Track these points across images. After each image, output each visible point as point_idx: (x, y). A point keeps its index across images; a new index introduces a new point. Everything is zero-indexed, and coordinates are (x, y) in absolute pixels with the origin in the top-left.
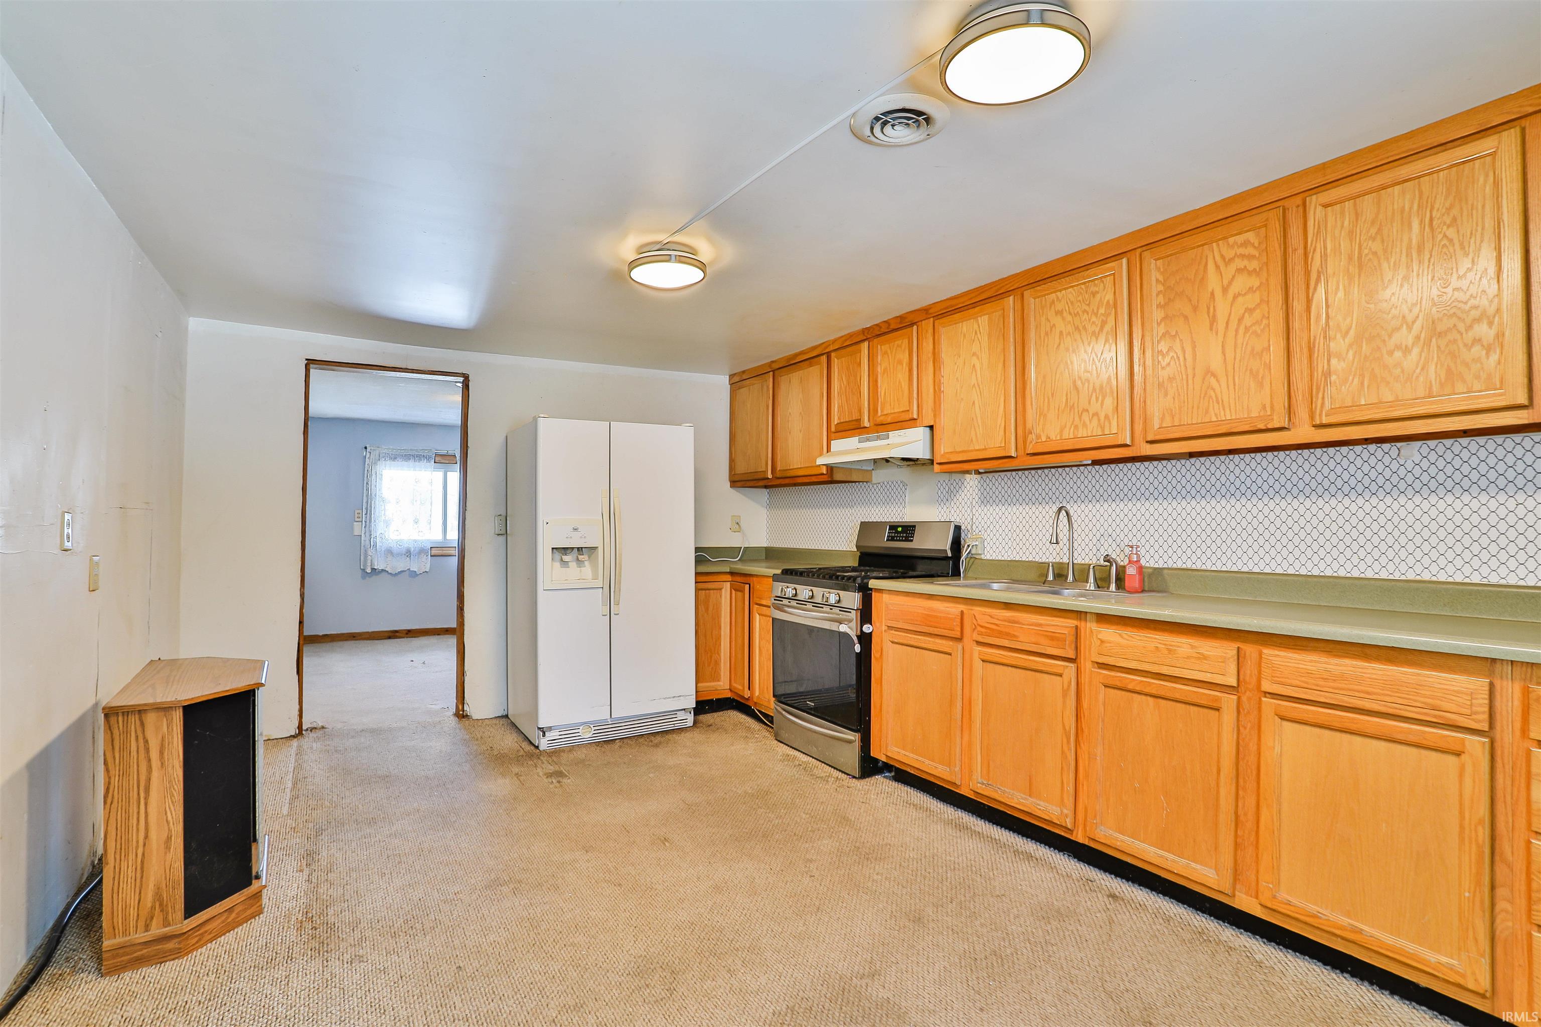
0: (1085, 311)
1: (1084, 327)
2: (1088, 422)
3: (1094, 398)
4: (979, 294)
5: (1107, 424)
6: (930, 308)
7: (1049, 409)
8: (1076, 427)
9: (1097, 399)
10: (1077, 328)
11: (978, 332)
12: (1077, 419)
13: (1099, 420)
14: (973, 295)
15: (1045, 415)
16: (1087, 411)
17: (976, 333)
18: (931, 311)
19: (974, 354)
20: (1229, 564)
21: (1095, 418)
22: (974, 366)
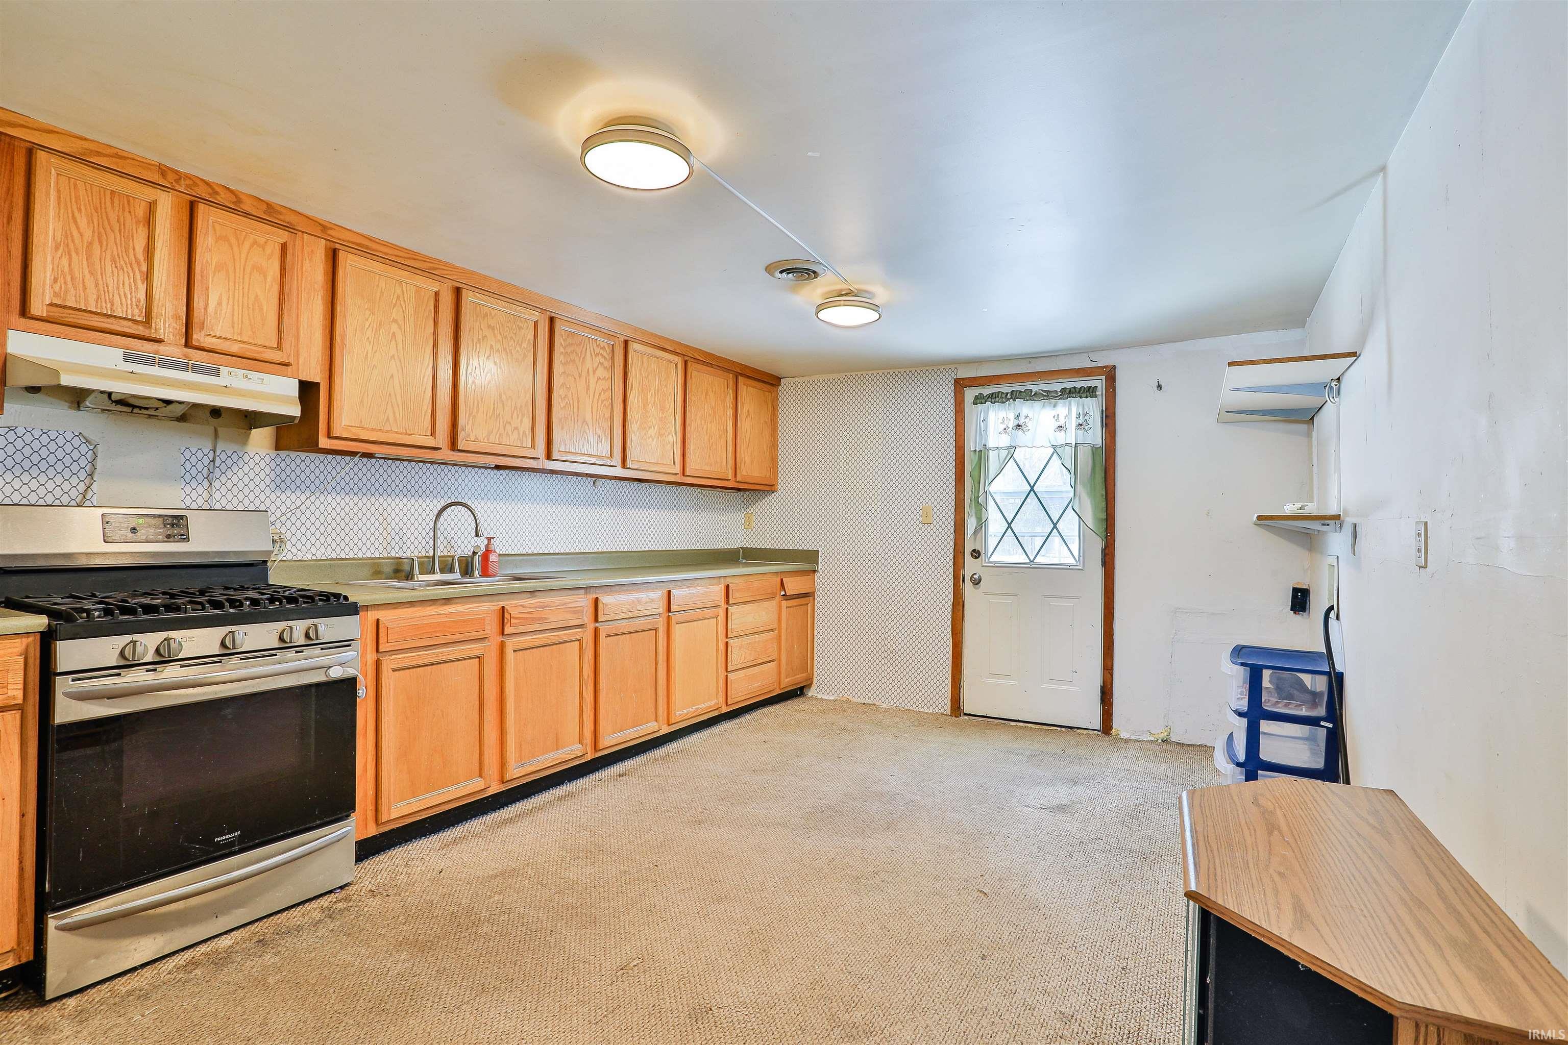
0: (511, 338)
1: (510, 351)
2: (510, 433)
3: (515, 414)
4: (409, 258)
5: (524, 438)
6: (331, 229)
7: (478, 412)
8: (501, 435)
9: (518, 416)
10: (505, 349)
11: (401, 299)
12: (501, 427)
13: (519, 433)
14: (401, 254)
15: (474, 416)
16: (510, 423)
17: (398, 297)
18: (330, 232)
19: (395, 321)
20: (521, 549)
21: (516, 432)
22: (394, 334)
